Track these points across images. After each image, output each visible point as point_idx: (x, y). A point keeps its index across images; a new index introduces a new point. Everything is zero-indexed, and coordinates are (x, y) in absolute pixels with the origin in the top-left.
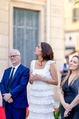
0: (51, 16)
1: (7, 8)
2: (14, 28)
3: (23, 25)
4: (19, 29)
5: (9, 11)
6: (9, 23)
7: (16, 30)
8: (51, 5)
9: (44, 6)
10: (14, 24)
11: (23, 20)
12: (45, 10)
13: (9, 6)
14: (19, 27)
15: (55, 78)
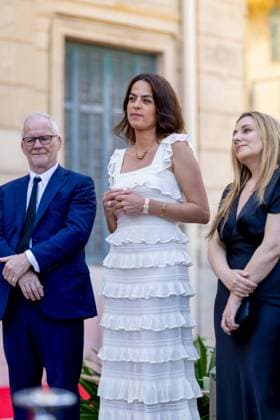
0: (198, 71)
1: (42, 39)
2: (67, 112)
3: (100, 101)
4: (84, 116)
5: (49, 50)
6: (49, 92)
7: (75, 117)
8: (198, 33)
9: (173, 36)
10: (68, 97)
11: (101, 84)
12: (180, 51)
13: (50, 32)
14: (85, 108)
15: (194, 198)
